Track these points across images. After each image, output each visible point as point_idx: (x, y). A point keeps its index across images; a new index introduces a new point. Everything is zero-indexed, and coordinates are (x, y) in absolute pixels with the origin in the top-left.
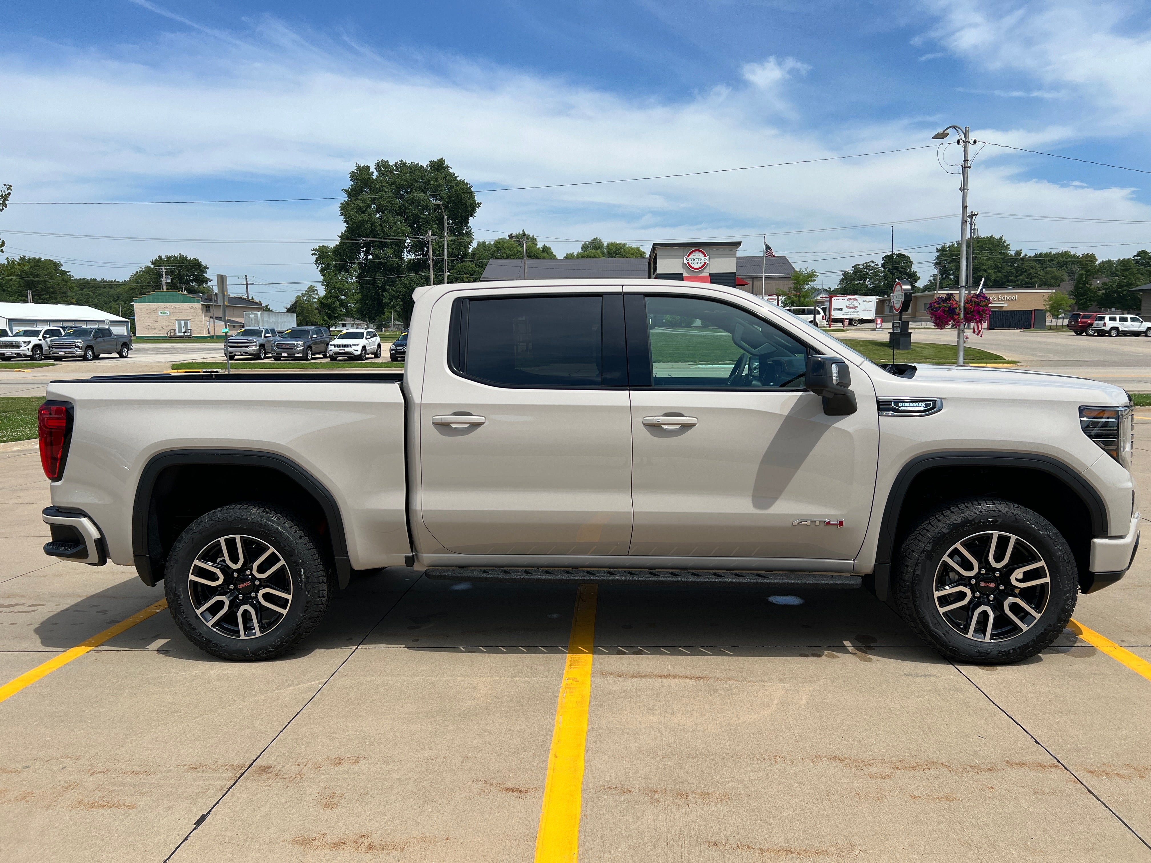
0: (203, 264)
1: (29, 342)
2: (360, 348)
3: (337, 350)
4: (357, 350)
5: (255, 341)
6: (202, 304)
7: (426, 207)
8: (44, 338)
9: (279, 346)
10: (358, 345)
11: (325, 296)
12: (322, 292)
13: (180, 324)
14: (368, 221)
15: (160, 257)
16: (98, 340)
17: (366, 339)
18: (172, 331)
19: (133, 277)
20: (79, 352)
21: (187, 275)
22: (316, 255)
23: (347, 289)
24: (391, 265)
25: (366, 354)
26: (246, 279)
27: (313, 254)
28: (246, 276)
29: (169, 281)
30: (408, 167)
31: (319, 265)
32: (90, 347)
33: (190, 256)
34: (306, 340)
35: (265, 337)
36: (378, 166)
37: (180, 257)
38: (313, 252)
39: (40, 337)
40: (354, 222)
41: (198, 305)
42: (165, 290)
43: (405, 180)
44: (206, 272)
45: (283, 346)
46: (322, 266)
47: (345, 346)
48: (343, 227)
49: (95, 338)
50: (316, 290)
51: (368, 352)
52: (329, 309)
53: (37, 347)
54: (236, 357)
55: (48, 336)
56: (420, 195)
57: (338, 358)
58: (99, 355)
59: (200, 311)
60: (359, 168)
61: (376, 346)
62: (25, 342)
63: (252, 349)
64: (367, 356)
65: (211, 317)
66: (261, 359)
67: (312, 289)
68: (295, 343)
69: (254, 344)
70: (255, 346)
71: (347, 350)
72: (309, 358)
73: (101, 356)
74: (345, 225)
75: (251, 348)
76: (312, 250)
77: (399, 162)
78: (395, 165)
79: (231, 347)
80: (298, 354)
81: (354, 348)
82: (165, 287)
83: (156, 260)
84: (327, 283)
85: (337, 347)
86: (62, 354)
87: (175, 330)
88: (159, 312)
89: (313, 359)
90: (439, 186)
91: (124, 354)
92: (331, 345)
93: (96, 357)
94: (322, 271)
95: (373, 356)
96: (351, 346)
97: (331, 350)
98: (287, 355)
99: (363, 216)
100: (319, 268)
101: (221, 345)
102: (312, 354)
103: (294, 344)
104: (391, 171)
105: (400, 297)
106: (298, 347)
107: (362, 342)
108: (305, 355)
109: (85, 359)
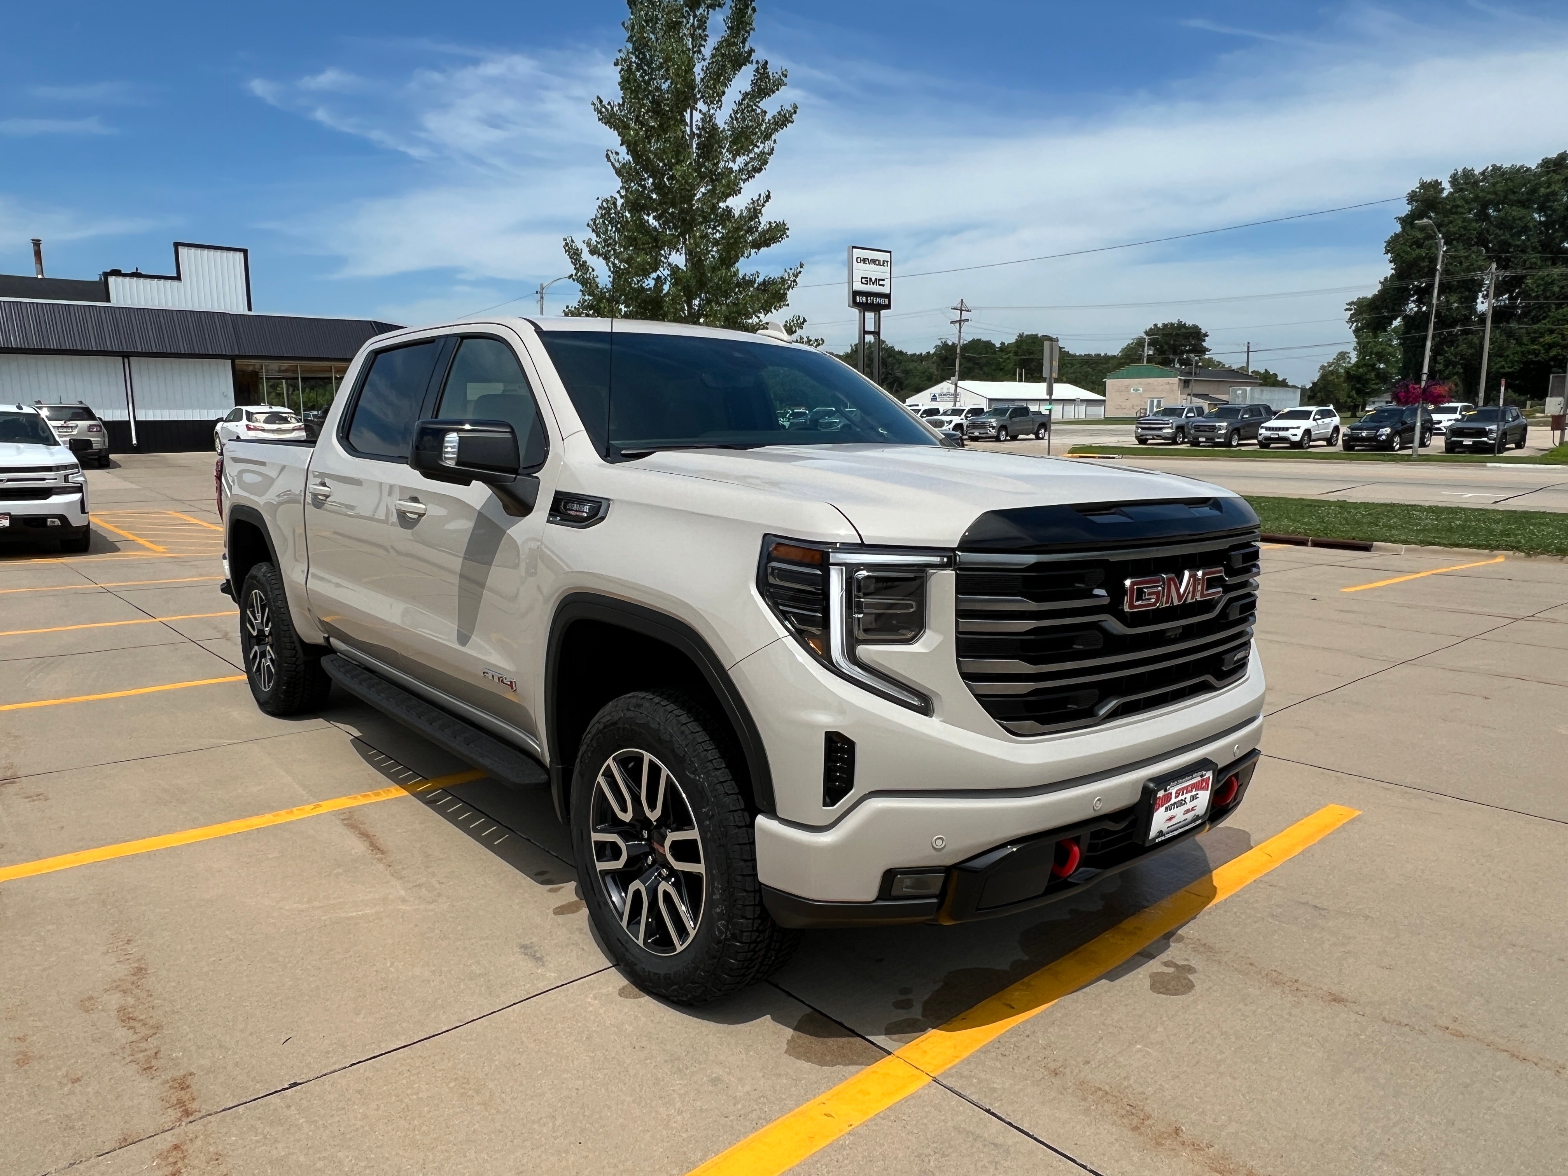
0: (1203, 331)
1: (951, 421)
2: (1300, 433)
3: (1268, 433)
4: (1296, 435)
5: (1171, 421)
6: (1179, 379)
7: (1525, 229)
8: (966, 417)
9: (1198, 428)
10: (1298, 428)
11: (1357, 365)
12: (1354, 358)
13: (1152, 402)
14: (1425, 257)
15: (1156, 325)
16: (1013, 419)
17: (1314, 420)
18: (1142, 411)
19: (1123, 350)
20: (993, 432)
21: (1183, 345)
22: (1351, 310)
23: (1390, 354)
24: (1453, 318)
25: (1310, 440)
26: (1248, 347)
27: (1346, 310)
28: (1249, 343)
29: (1151, 353)
30: (1504, 173)
31: (1353, 324)
32: (1003, 427)
33: (1189, 323)
34: (1233, 421)
35: (1187, 417)
36: (1454, 180)
37: (1178, 324)
38: (1349, 307)
39: (963, 416)
40: (1403, 262)
41: (1175, 380)
42: (1145, 363)
43: (1495, 193)
44: (1204, 341)
45: (1202, 429)
46: (1357, 325)
47: (1280, 429)
48: (1388, 270)
49: (1011, 417)
50: (1348, 357)
51: (1313, 437)
52: (1359, 382)
53: (959, 427)
54: (1150, 441)
55: (969, 415)
56: (1516, 212)
57: (1272, 445)
58: (1018, 436)
59: (1176, 387)
60: (1423, 186)
61: (1330, 430)
62: (947, 422)
63: (1168, 431)
64: (1311, 443)
65: (1189, 395)
66: (1177, 444)
67: (1343, 356)
68: (1217, 424)
69: (1170, 425)
70: (1171, 428)
71: (1282, 434)
72: (1234, 443)
73: (1021, 437)
74: (1392, 265)
75: (1165, 431)
76: (1347, 304)
77: (1490, 168)
78: (1483, 173)
79: (1143, 429)
80: (1218, 438)
81: (1291, 431)
82: (1145, 359)
83: (1151, 329)
84: (1362, 348)
85: (1270, 430)
86: (977, 434)
87: (1146, 409)
88: (1132, 389)
89: (1238, 445)
90: (1554, 193)
91: (1041, 436)
92: (1262, 428)
93: (1014, 438)
94: (1356, 331)
95: (1325, 443)
96: (1287, 429)
97: (1260, 435)
98: (1204, 440)
99: (1418, 251)
100: (1353, 328)
101: (1133, 427)
102: (1239, 440)
103: (1215, 426)
104: (1476, 183)
105: (1461, 362)
106: (1220, 429)
107: (1305, 424)
108: (1228, 441)
109: (997, 439)
